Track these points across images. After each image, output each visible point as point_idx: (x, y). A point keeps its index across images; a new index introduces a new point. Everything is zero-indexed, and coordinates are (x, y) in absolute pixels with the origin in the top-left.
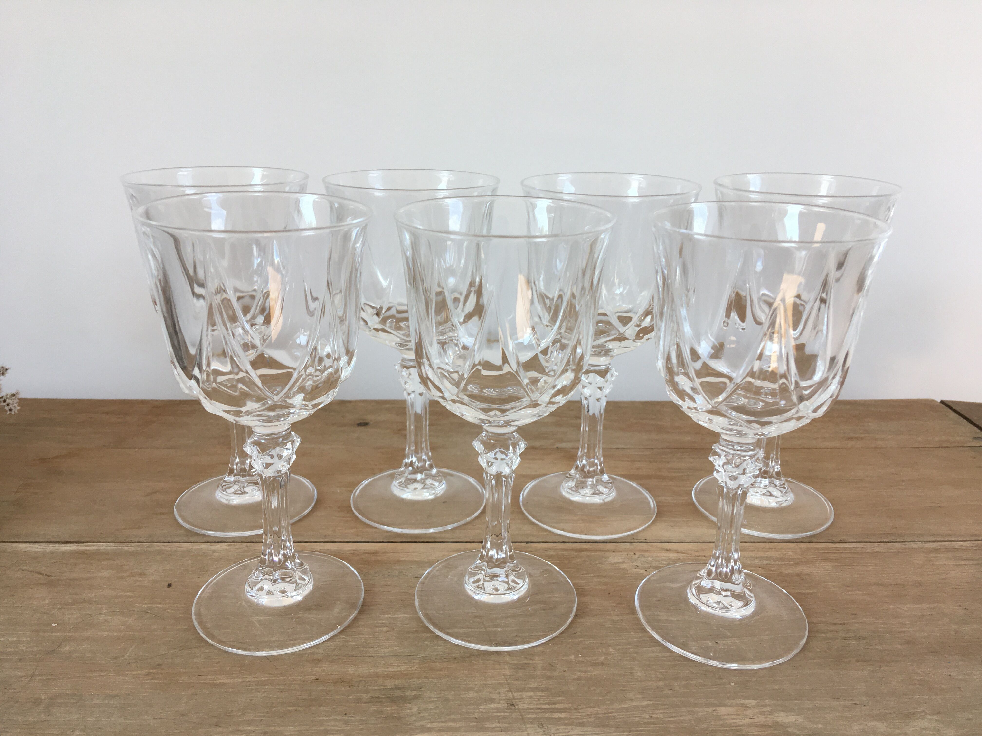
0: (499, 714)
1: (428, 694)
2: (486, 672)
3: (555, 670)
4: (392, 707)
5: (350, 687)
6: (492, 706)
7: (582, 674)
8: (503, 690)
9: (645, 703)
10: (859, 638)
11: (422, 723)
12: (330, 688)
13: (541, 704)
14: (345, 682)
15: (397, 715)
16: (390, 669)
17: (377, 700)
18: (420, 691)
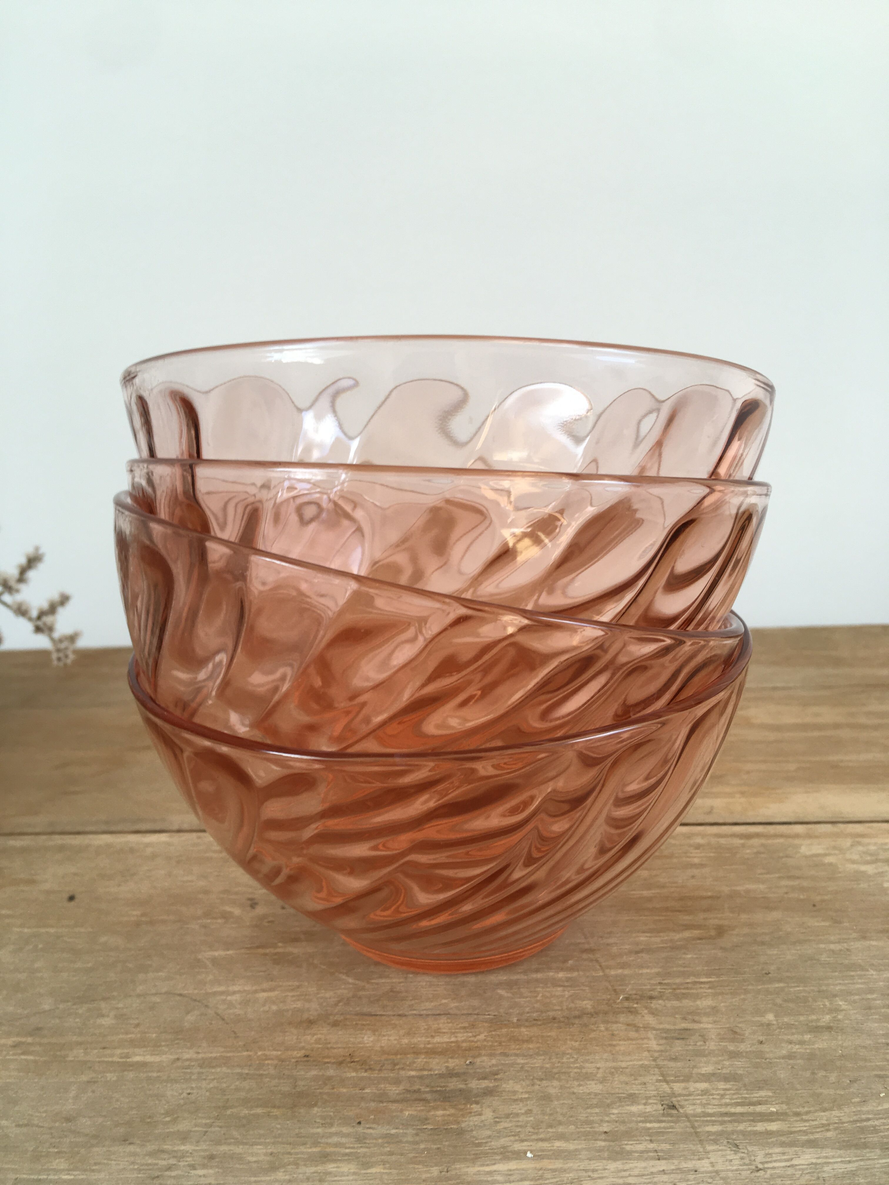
0: (648, 1125)
1: (509, 1086)
2: (614, 1046)
3: (742, 1041)
4: (445, 1109)
5: (366, 1071)
6: (634, 1109)
7: (796, 1048)
8: (652, 1078)
11: (503, 1141)
12: (331, 1072)
13: (727, 1105)
14: (357, 1062)
15: (455, 1127)
16: (437, 1039)
17: (416, 1096)
18: (495, 1080)
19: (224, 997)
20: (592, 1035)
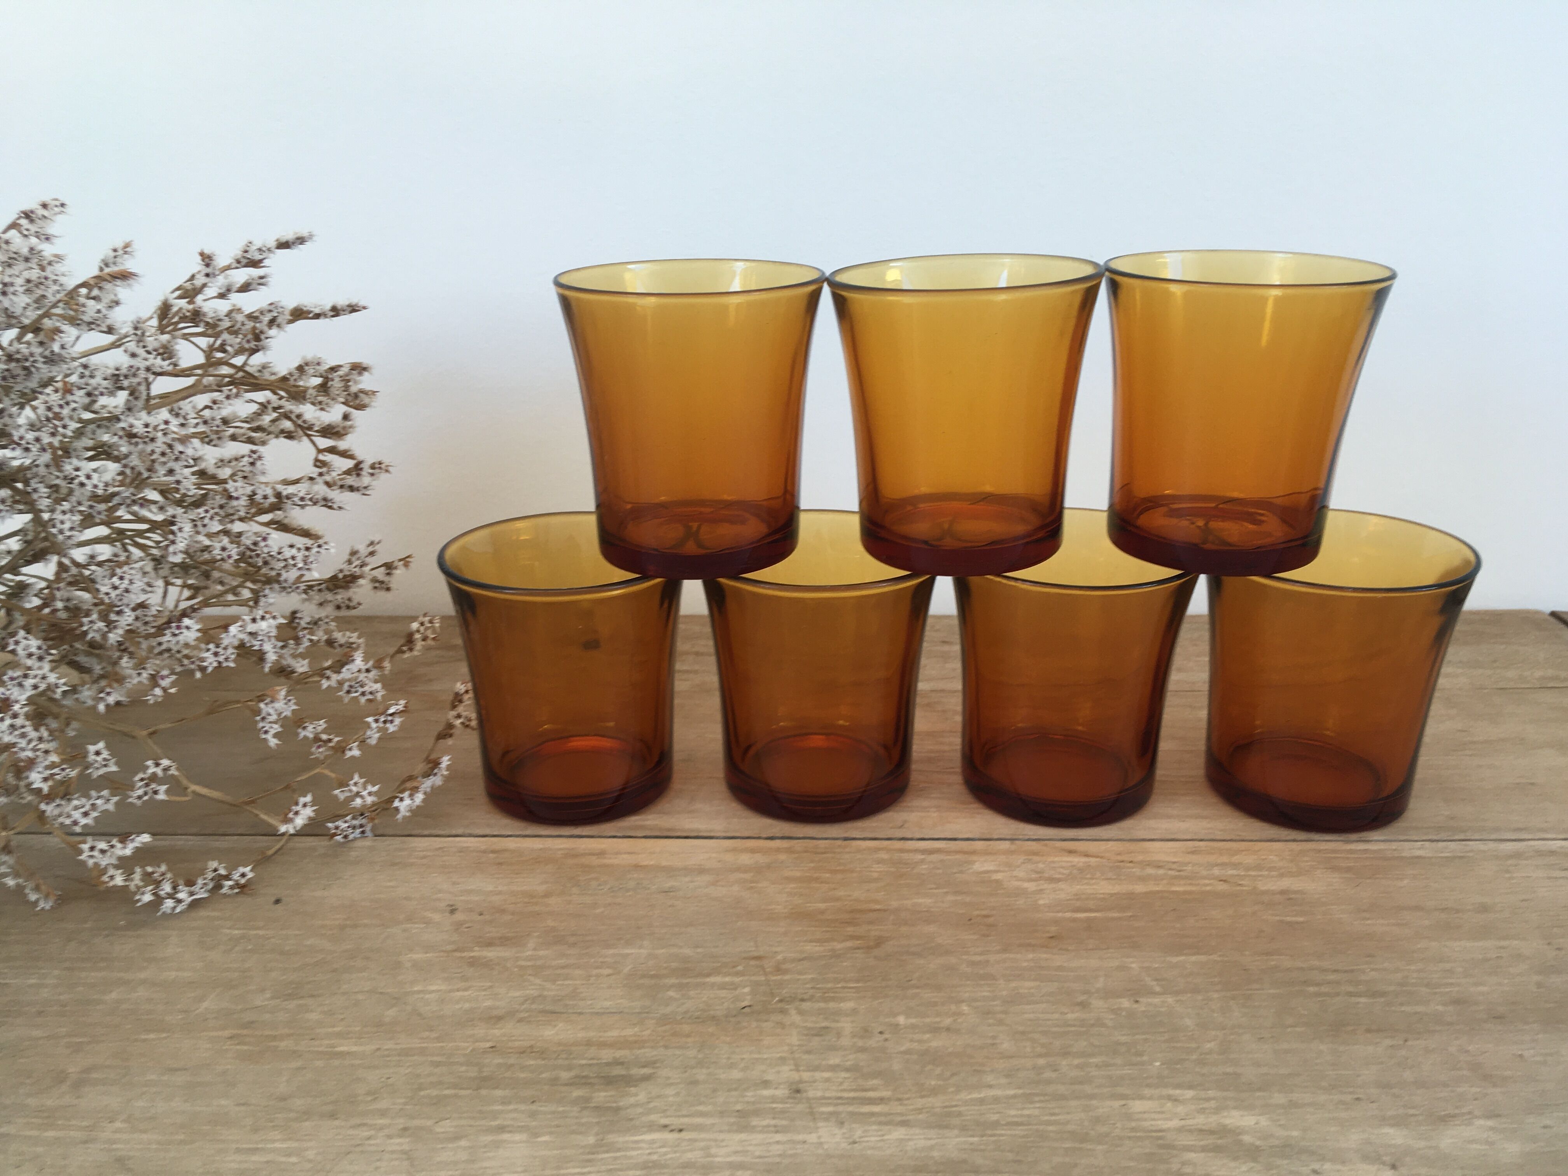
0: (774, 1105)
1: (664, 1072)
2: (761, 1040)
3: (871, 1038)
4: (607, 1091)
5: (543, 1060)
6: (766, 1092)
7: (915, 1045)
8: (786, 1068)
9: (1011, 1092)
10: (1375, 994)
11: (653, 1117)
12: (512, 1061)
13: (843, 1090)
14: (538, 1052)
15: (614, 1105)
16: (609, 1034)
17: (583, 1081)
18: (653, 1068)
19: (421, 996)
20: (744, 1031)
